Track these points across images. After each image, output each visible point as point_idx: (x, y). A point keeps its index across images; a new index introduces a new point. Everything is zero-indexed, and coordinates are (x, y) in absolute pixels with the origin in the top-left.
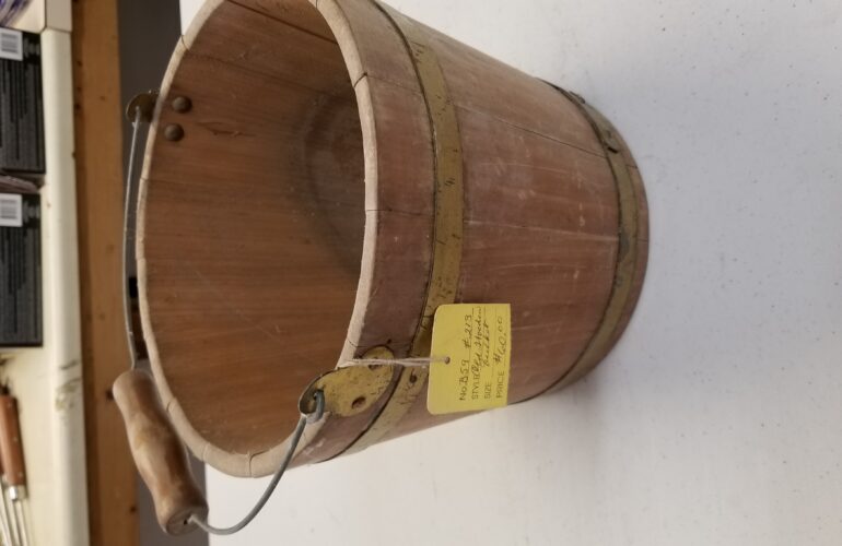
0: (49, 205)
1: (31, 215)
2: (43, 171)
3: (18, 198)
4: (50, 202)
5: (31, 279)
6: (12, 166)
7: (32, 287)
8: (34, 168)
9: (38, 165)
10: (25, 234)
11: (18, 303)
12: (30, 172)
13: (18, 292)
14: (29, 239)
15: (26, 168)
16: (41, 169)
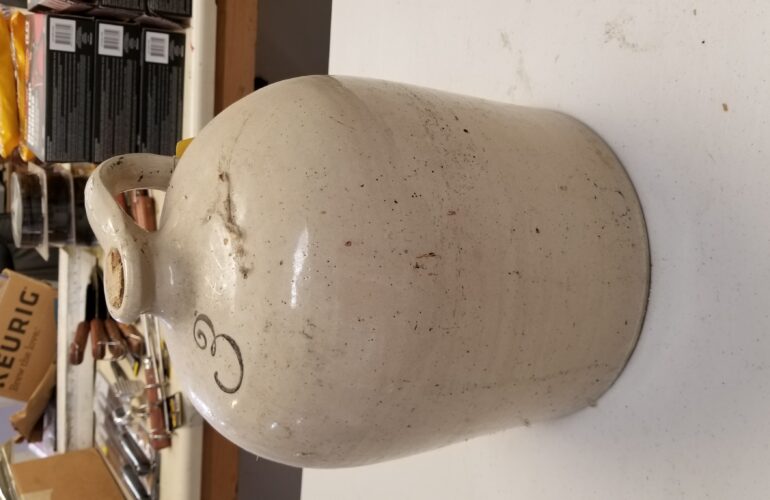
0: (192, 48)
1: (177, 54)
2: (190, 15)
3: (166, 37)
4: (194, 45)
5: (173, 112)
6: (162, 9)
7: (174, 119)
8: (182, 12)
9: (185, 9)
10: (171, 71)
11: (162, 132)
12: (178, 14)
13: (163, 123)
14: (174, 77)
15: (175, 11)
16: (188, 13)
